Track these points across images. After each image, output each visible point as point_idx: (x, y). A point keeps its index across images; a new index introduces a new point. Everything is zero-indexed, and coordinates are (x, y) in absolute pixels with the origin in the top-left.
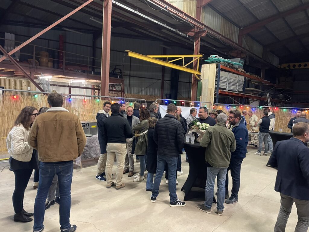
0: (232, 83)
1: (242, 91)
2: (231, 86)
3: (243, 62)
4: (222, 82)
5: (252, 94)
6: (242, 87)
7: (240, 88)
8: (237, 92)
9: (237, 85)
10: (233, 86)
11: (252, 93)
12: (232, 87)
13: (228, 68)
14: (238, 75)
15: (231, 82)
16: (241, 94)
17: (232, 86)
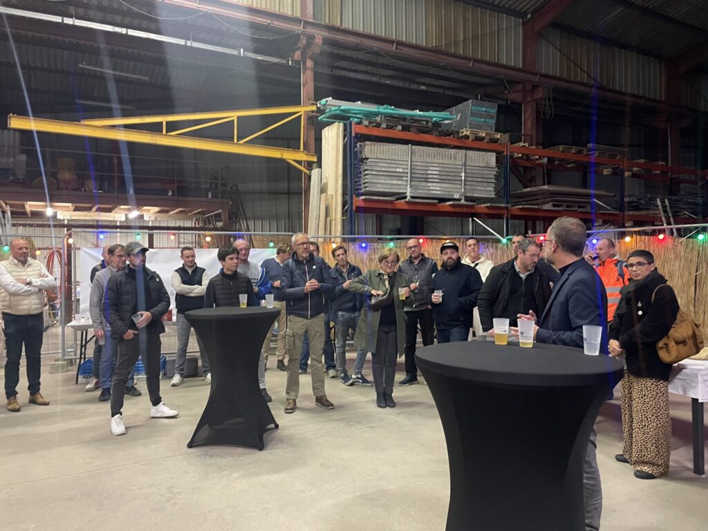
0: (436, 177)
1: (494, 196)
2: (429, 184)
3: (494, 111)
4: (381, 173)
5: (554, 206)
6: (493, 185)
7: (479, 188)
8: (463, 202)
9: (461, 180)
10: (442, 185)
11: (552, 201)
12: (436, 189)
13: (398, 132)
14: (460, 151)
15: (429, 172)
16: (487, 207)
17: (434, 184)
